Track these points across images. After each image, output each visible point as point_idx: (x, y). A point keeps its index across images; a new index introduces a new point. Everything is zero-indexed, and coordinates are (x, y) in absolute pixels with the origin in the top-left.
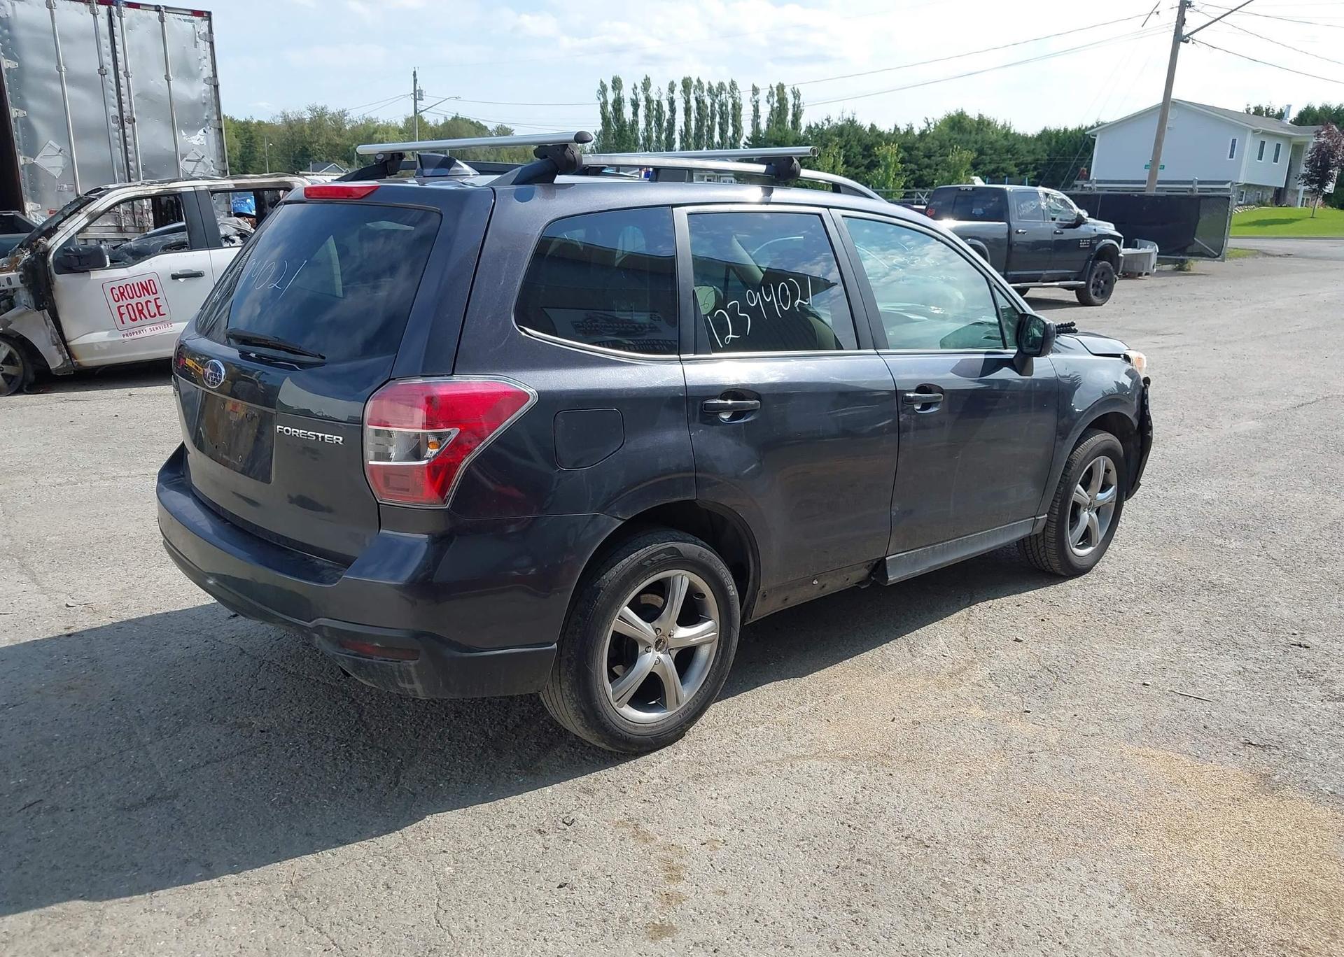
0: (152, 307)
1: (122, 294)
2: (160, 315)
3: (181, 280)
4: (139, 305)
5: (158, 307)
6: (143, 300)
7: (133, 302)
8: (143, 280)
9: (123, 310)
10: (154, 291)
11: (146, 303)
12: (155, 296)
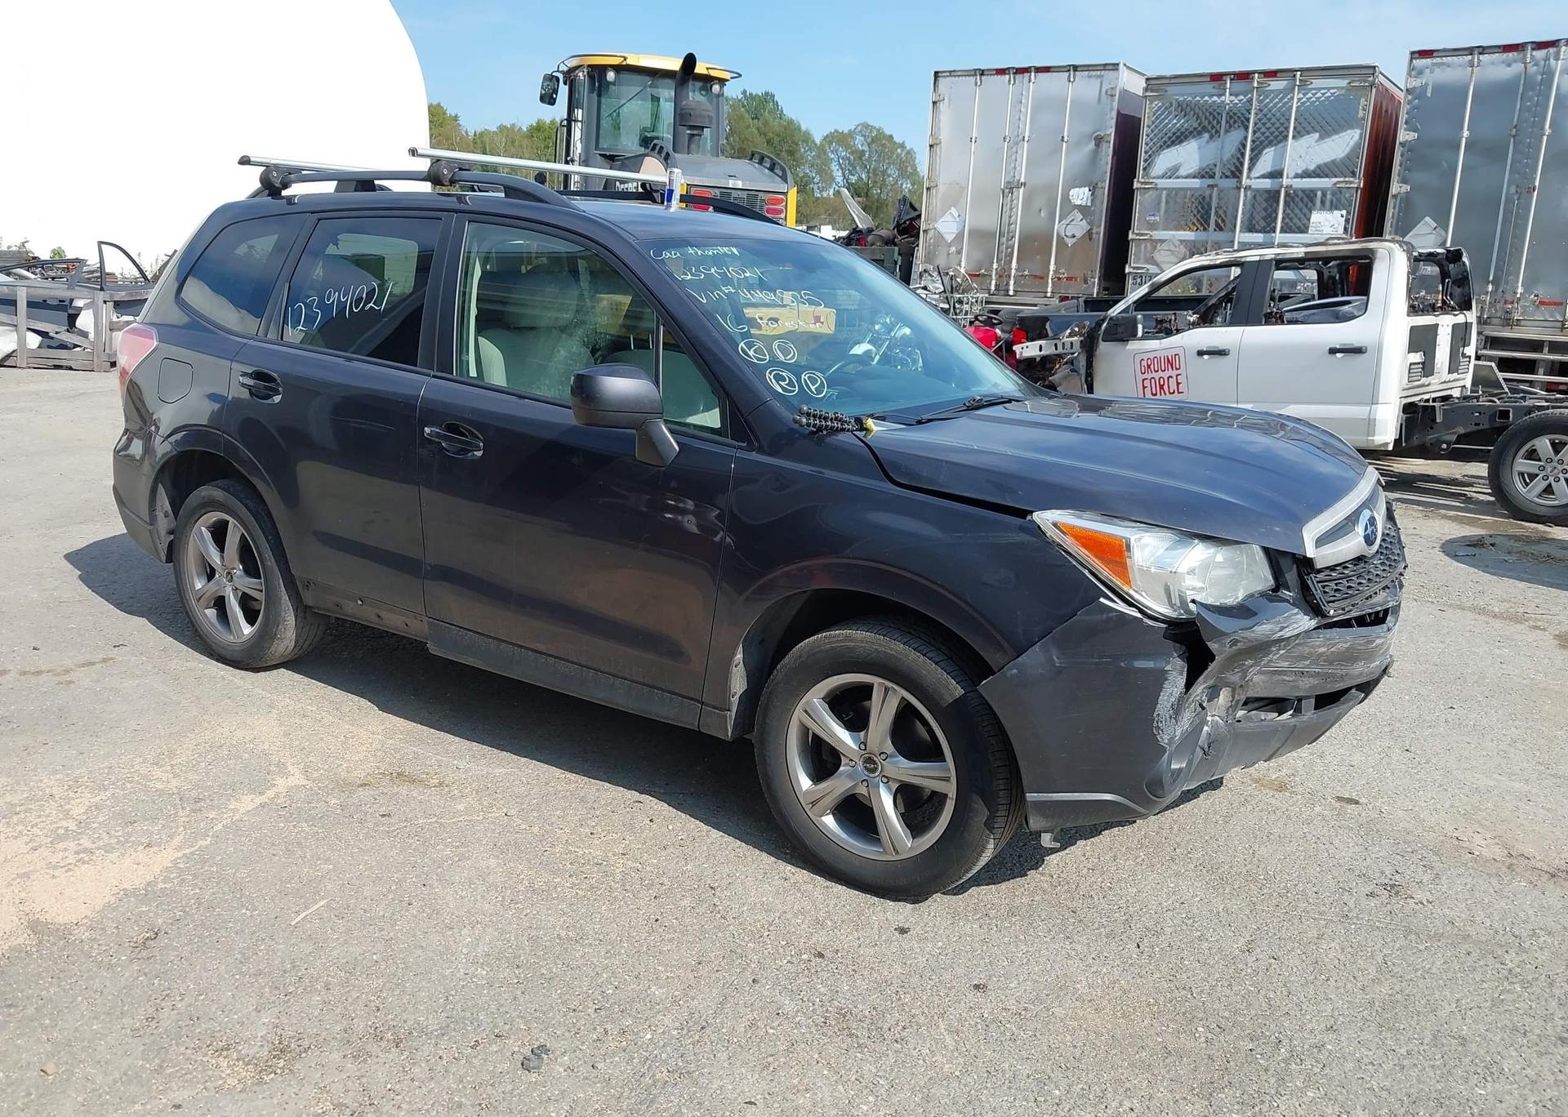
0: (1173, 382)
1: (1149, 366)
2: (1179, 393)
3: (1206, 357)
4: (1162, 379)
5: (1178, 384)
6: (1165, 375)
7: (1156, 376)
8: (1170, 354)
9: (1147, 383)
10: (1178, 367)
11: (1168, 378)
12: (1178, 372)
